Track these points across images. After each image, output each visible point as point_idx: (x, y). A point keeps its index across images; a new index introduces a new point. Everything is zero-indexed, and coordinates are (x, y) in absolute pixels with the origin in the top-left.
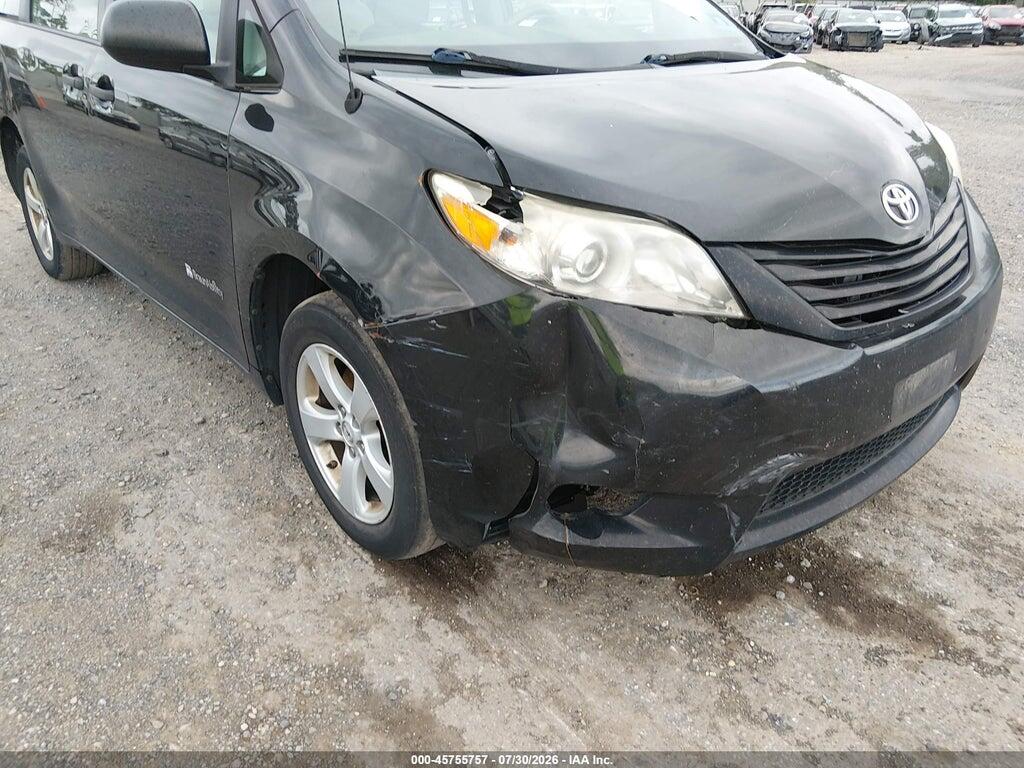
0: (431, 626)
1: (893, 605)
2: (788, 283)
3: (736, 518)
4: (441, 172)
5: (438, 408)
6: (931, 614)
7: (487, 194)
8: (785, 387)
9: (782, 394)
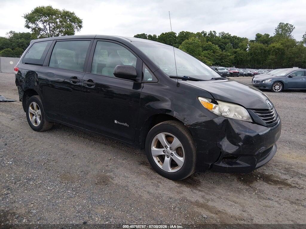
0: (195, 191)
1: (278, 181)
2: (259, 116)
3: (256, 160)
4: (200, 97)
5: (202, 140)
6: (285, 182)
7: (211, 100)
8: (262, 134)
9: (262, 135)
